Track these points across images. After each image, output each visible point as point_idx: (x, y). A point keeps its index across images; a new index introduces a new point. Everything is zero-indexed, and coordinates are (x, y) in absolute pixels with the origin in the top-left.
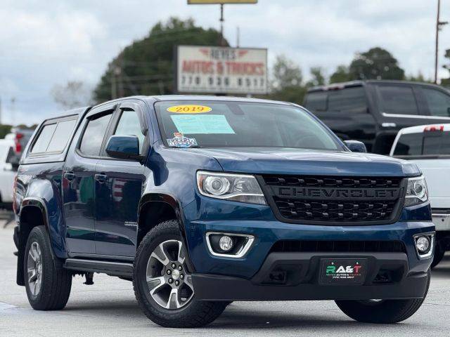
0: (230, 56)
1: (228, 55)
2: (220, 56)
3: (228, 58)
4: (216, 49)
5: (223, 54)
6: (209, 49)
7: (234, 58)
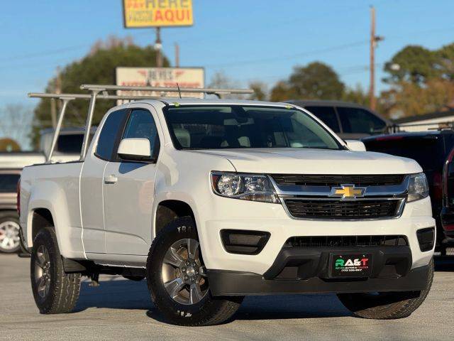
0: (168, 77)
1: (165, 76)
2: (158, 77)
3: (165, 79)
4: (153, 70)
5: (161, 74)
6: (147, 70)
7: (171, 78)
